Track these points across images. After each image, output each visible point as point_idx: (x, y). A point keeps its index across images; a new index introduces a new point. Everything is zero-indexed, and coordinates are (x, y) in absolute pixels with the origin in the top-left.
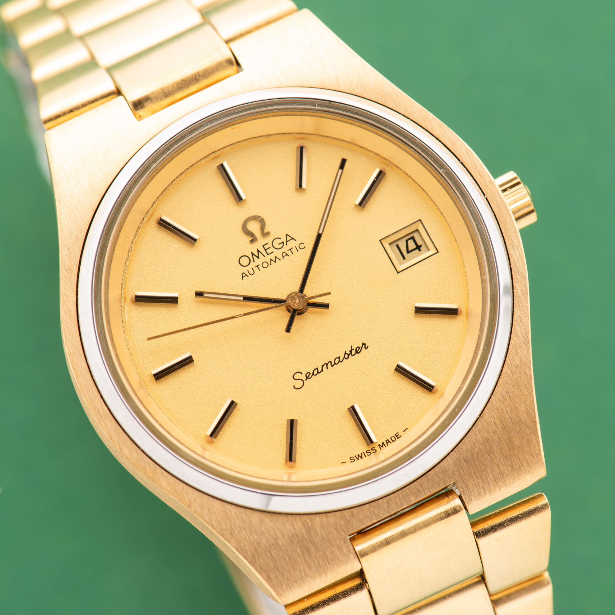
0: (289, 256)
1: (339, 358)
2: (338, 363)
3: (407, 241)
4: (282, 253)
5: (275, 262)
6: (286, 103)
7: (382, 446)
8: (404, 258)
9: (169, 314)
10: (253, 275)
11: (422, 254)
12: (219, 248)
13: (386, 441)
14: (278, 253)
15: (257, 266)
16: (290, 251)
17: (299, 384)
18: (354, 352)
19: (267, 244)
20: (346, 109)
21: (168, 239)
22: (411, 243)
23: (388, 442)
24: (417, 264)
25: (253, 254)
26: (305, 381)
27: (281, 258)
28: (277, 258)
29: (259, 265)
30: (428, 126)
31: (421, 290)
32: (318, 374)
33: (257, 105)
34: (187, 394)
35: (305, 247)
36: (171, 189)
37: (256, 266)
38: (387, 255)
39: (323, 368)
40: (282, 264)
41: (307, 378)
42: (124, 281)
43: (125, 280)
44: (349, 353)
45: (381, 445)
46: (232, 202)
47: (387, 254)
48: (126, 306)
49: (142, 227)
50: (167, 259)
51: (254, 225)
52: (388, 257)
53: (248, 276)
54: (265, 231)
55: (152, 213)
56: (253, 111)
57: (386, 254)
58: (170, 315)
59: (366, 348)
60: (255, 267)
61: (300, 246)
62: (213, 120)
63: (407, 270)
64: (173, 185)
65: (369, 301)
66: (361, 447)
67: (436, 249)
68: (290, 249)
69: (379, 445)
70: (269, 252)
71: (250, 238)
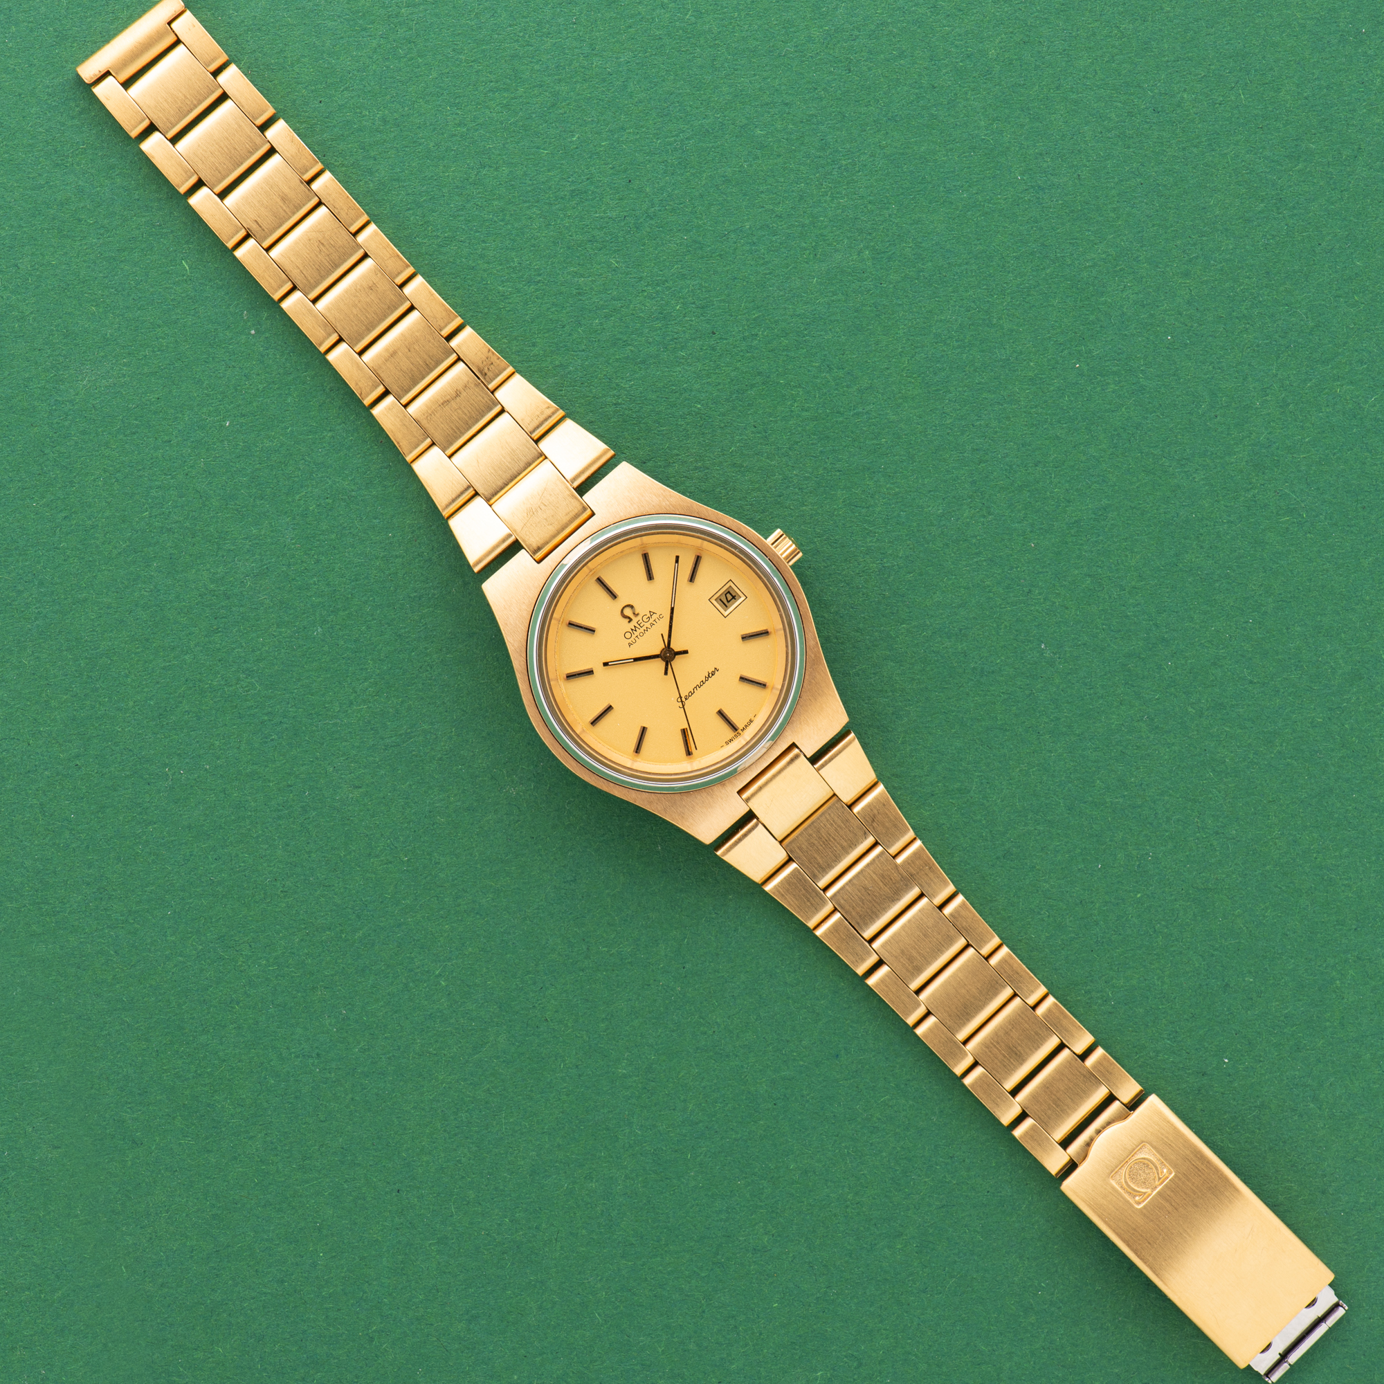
0: (654, 625)
3: (726, 595)
4: (650, 624)
5: (647, 631)
6: (630, 533)
8: (726, 606)
12: (609, 631)
14: (648, 625)
16: (655, 621)
18: (710, 675)
19: (639, 620)
21: (578, 634)
22: (728, 596)
23: (746, 726)
25: (632, 630)
27: (650, 627)
28: (648, 628)
29: (638, 635)
35: (665, 616)
40: (653, 630)
41: (686, 699)
46: (610, 599)
48: (562, 682)
50: (580, 646)
53: (633, 645)
54: (636, 613)
57: (715, 608)
60: (636, 637)
61: (660, 616)
64: (571, 599)
65: (712, 641)
66: (729, 733)
67: (746, 596)
68: (655, 619)
69: (741, 730)
70: (641, 625)
71: (628, 620)
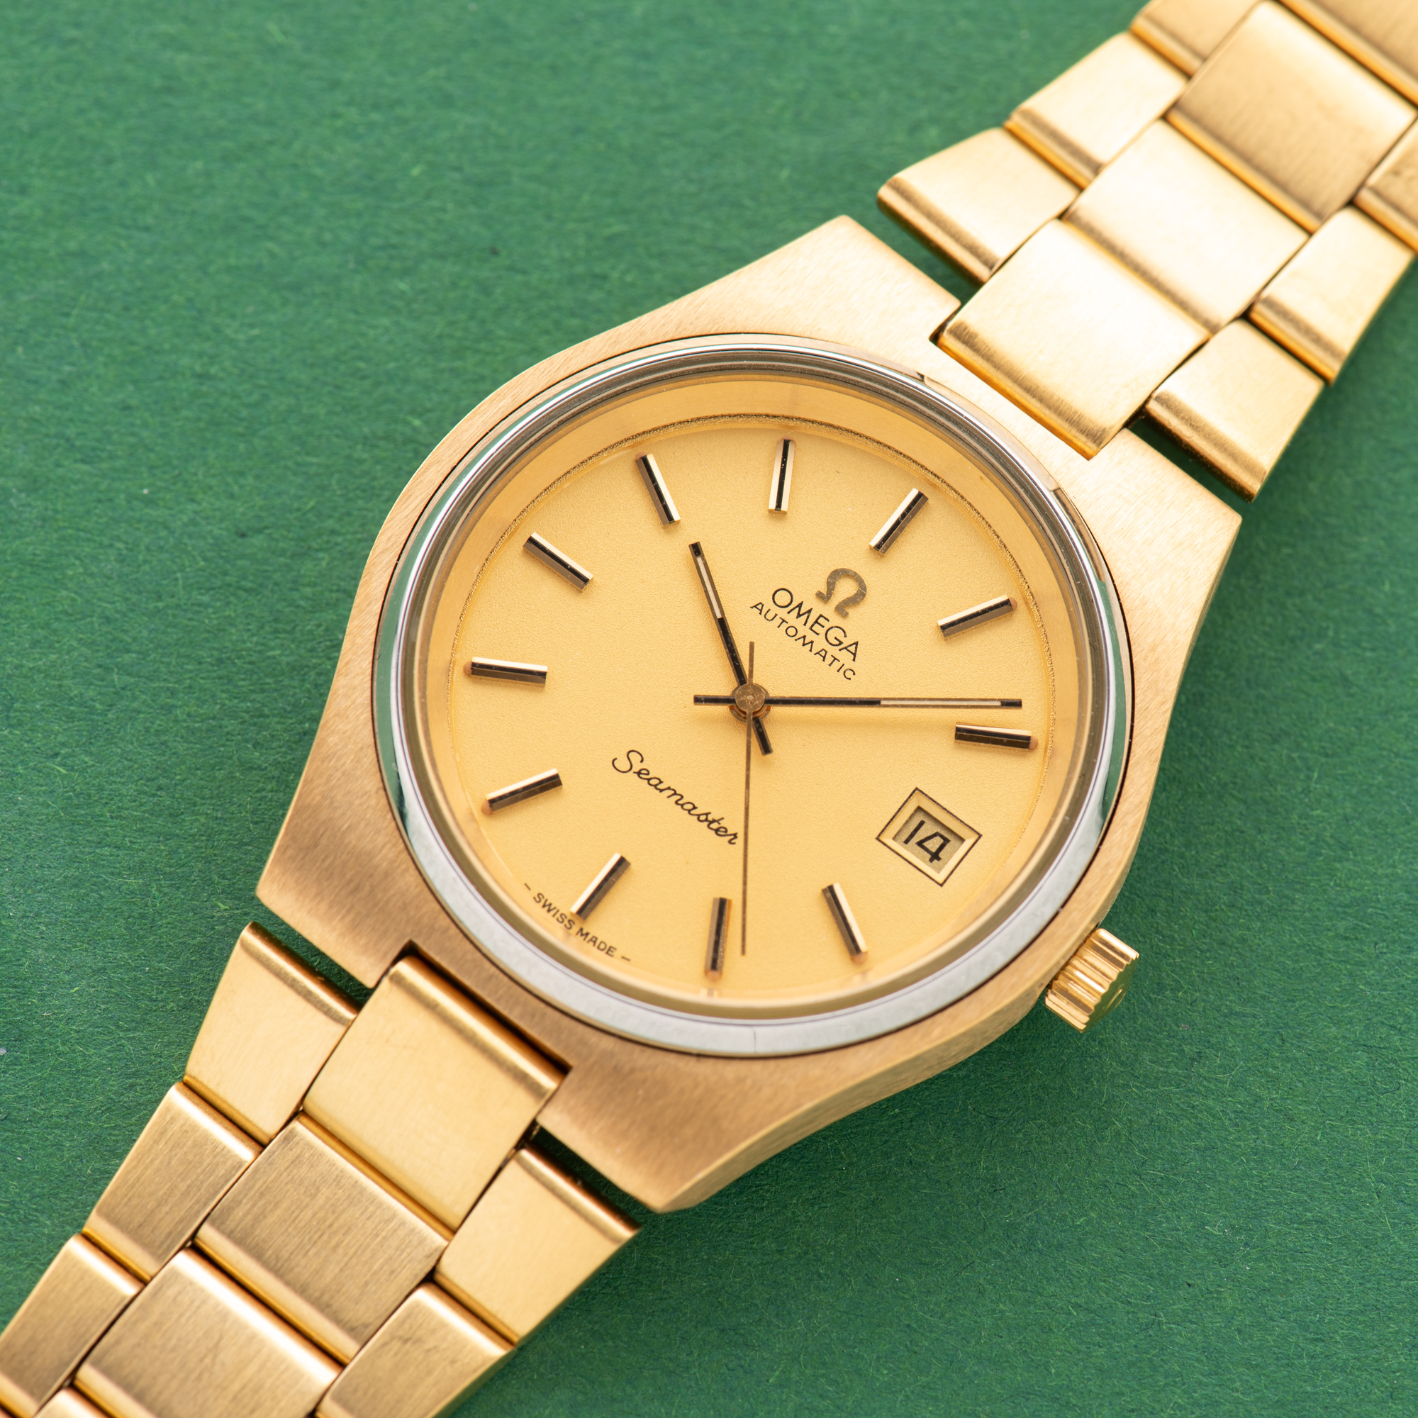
0: (824, 661)
1: (695, 808)
2: (685, 809)
3: (937, 834)
4: (823, 650)
5: (804, 645)
7: (582, 935)
8: (906, 842)
9: (644, 521)
11: (926, 863)
12: (785, 550)
13: (594, 937)
14: (820, 643)
15: (784, 621)
16: (833, 659)
17: (623, 764)
18: (715, 826)
19: (828, 620)
20: (1093, 629)
21: (763, 469)
22: (937, 842)
23: (594, 940)
24: (906, 862)
25: (800, 606)
26: (631, 772)
27: (815, 650)
28: (812, 644)
29: (787, 623)
31: (866, 886)
32: (653, 787)
34: (527, 603)
35: (849, 679)
36: (846, 436)
37: (783, 618)
38: (897, 810)
39: (666, 791)
41: (639, 773)
42: (662, 431)
43: (664, 431)
44: (710, 818)
45: (584, 932)
47: (900, 809)
49: (761, 420)
51: (848, 586)
52: (895, 812)
53: (760, 613)
54: (847, 608)
55: (792, 426)
56: (1021, 491)
58: (641, 523)
59: (730, 842)
60: (781, 618)
61: (848, 671)
63: (889, 850)
64: (853, 436)
65: (808, 814)
67: (945, 881)
68: (836, 657)
69: (581, 930)
70: (816, 628)
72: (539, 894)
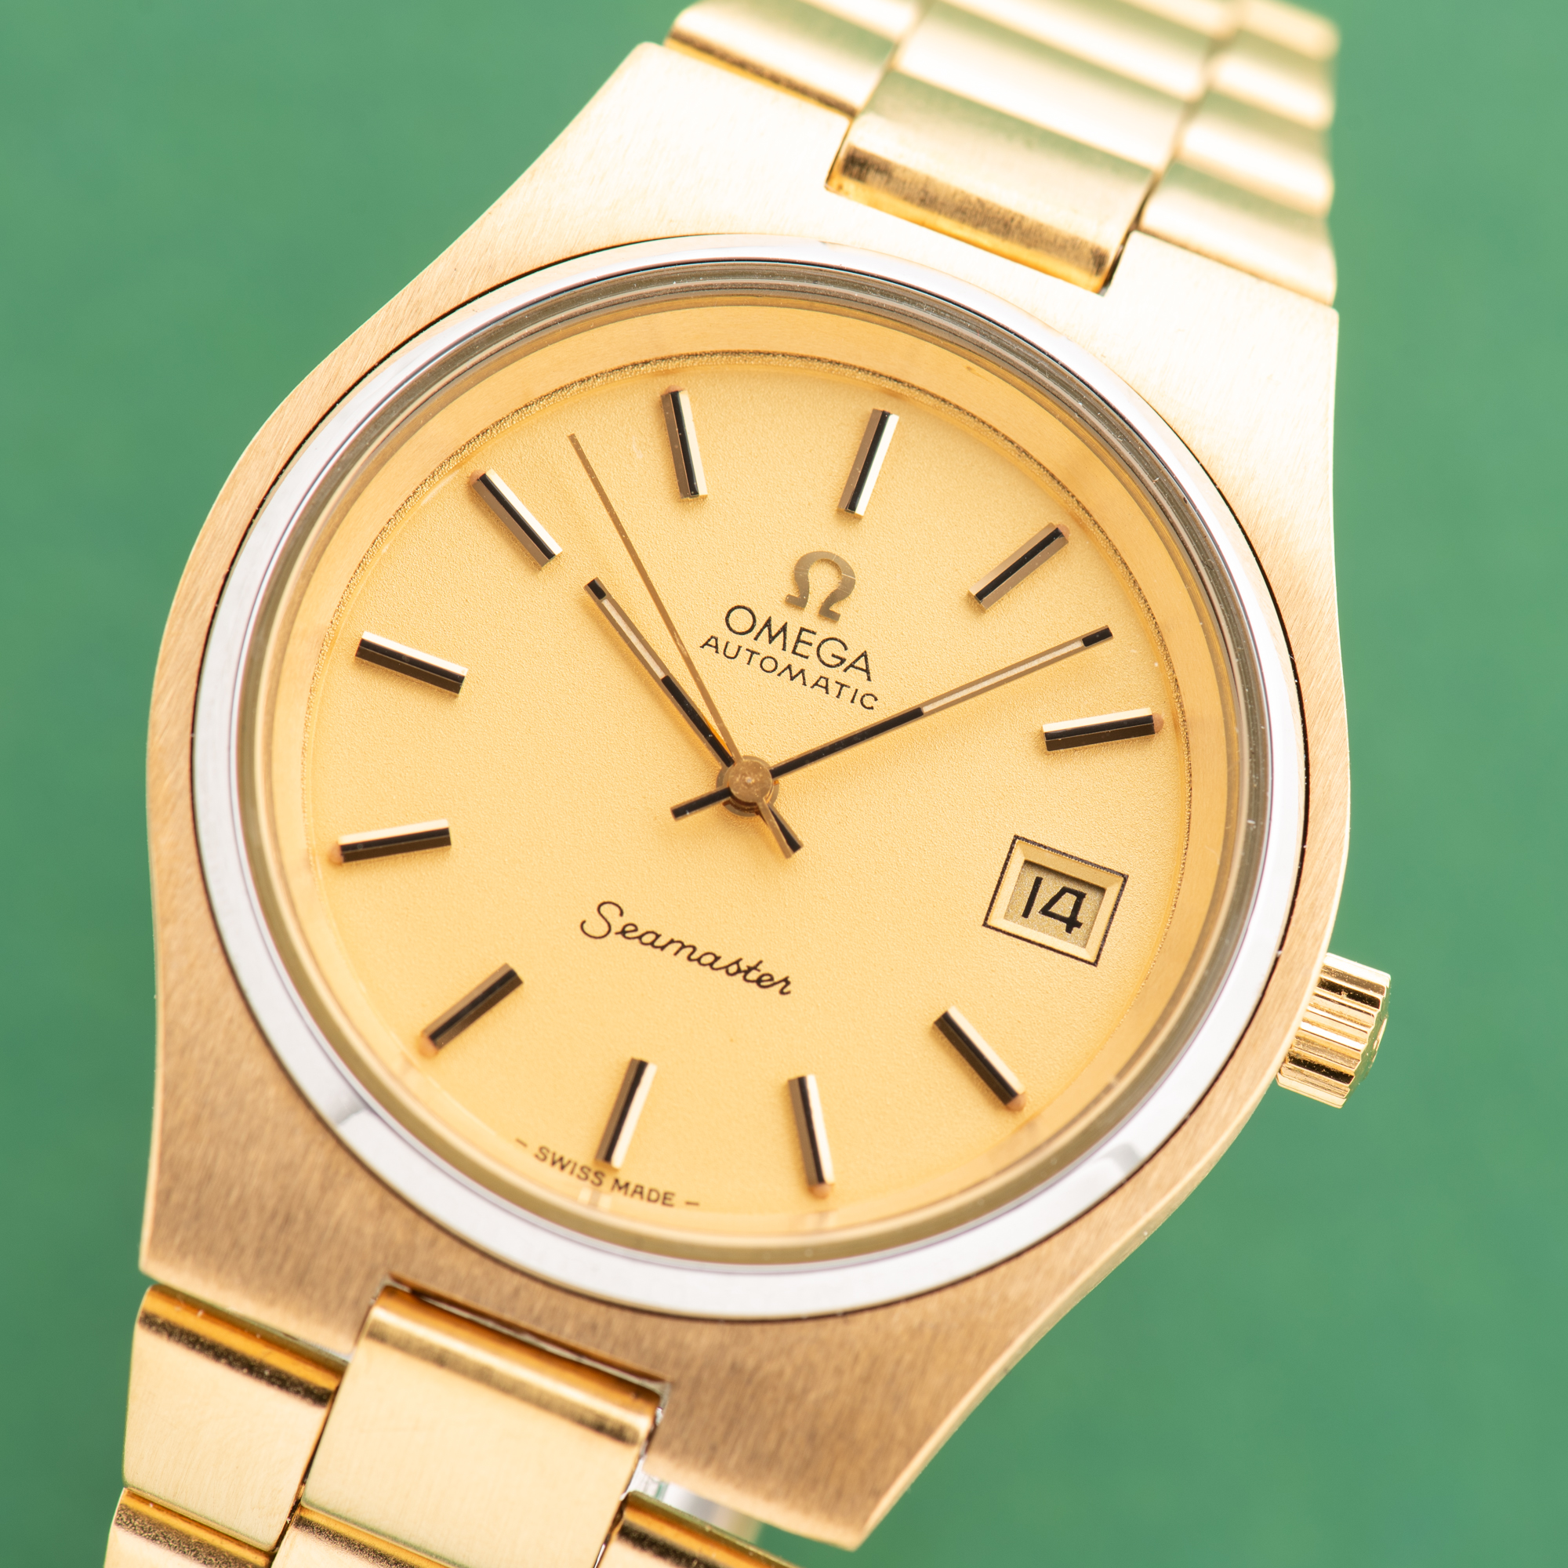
0: (827, 693)
1: (717, 958)
2: (704, 965)
3: (1064, 891)
4: (821, 677)
5: (792, 678)
6: (1108, 420)
7: (620, 1188)
8: (1026, 914)
9: (510, 570)
10: (729, 660)
11: (1065, 939)
12: (721, 550)
13: (637, 1186)
14: (814, 670)
15: (753, 653)
16: (839, 686)
17: (597, 927)
18: (754, 975)
19: (814, 633)
20: (1199, 540)
21: (652, 444)
22: (1068, 901)
23: (639, 1191)
24: (1035, 946)
25: (768, 624)
26: (612, 934)
27: (810, 682)
28: (803, 675)
29: (759, 654)
30: (1316, 727)
31: (992, 996)
32: (650, 947)
33: (1052, 370)
34: (386, 736)
35: (872, 708)
36: (753, 363)
37: (750, 648)
38: (999, 875)
39: (670, 946)
40: (799, 694)
41: (623, 932)
42: (494, 431)
43: (497, 431)
44: (743, 967)
45: (622, 1183)
46: (833, 497)
47: (1003, 872)
48: (450, 478)
49: (628, 373)
50: (612, 474)
51: (826, 576)
52: (997, 879)
53: (717, 652)
54: (834, 608)
55: (673, 370)
56: (1035, 372)
57: (1001, 871)
58: (507, 573)
59: (782, 992)
60: (747, 650)
61: (866, 698)
62: (947, 315)
63: (1005, 936)
64: (763, 360)
65: (878, 919)
66: (583, 1148)
67: (1098, 956)
68: (843, 683)
69: (616, 1181)
70: (801, 649)
71: (794, 593)
72: (541, 1149)
